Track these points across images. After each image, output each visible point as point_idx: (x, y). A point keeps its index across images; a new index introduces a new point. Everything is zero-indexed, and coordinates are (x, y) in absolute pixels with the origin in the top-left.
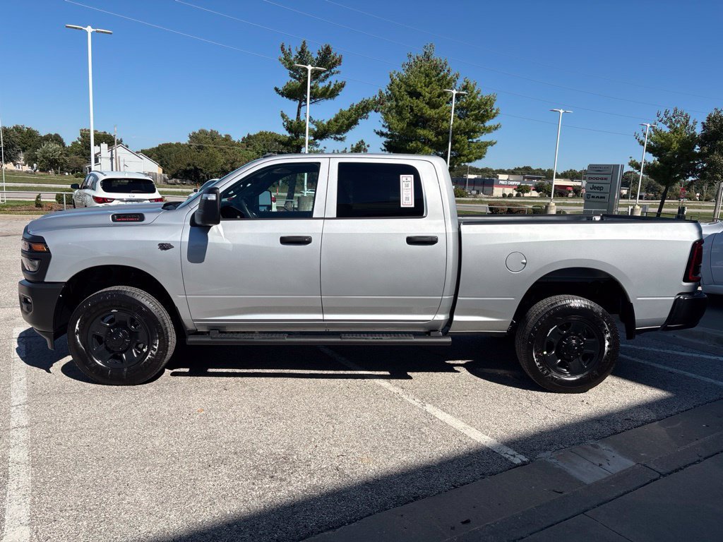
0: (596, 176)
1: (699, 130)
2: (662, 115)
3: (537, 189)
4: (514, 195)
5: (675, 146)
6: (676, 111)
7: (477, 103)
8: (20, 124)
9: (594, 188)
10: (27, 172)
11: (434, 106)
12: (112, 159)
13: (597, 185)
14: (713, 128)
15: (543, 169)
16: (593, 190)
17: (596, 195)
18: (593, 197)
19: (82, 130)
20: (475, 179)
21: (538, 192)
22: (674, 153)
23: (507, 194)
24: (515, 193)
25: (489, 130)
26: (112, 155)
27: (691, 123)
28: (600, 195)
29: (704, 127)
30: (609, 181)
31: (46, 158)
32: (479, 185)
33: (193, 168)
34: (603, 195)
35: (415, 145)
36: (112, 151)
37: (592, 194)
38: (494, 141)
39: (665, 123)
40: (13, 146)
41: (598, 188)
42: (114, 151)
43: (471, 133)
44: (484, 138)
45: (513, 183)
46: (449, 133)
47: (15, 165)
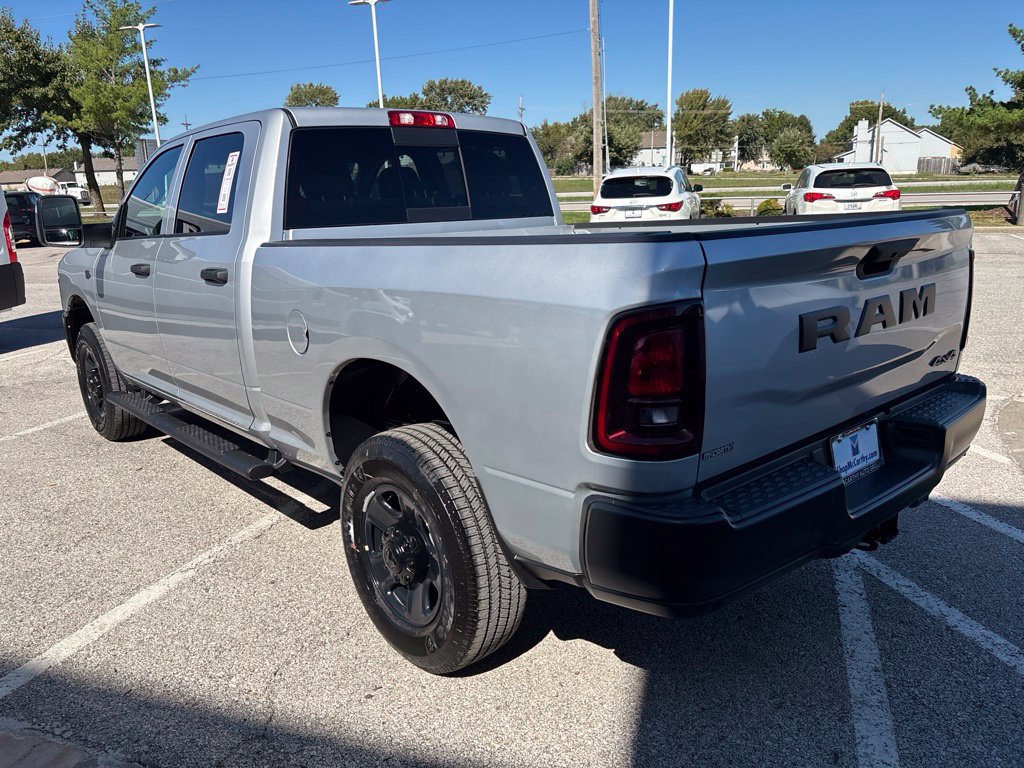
8: (771, 109)
10: (772, 172)
12: (872, 142)
19: (853, 104)
26: (873, 136)
31: (782, 151)
33: (1005, 144)
36: (874, 130)
40: (756, 139)
42: (876, 130)
47: (756, 163)
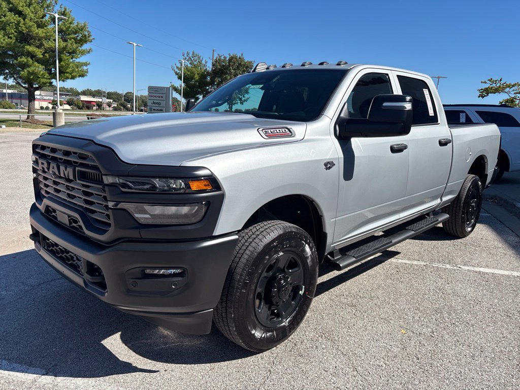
0: (155, 95)
1: (209, 68)
2: (185, 55)
3: (69, 103)
4: (51, 108)
5: (197, 77)
6: (193, 53)
7: (73, 28)
9: (154, 103)
11: (40, 25)
13: (156, 101)
14: (219, 67)
15: (66, 88)
16: (154, 105)
17: (156, 108)
18: (154, 110)
20: (12, 93)
21: (70, 105)
22: (196, 81)
23: (45, 107)
24: (50, 106)
25: (83, 53)
27: (203, 62)
28: (159, 108)
29: (213, 65)
30: (164, 98)
32: (17, 99)
34: (161, 108)
35: (25, 60)
37: (154, 108)
38: (88, 63)
39: (188, 61)
41: (157, 103)
43: (73, 53)
44: (82, 59)
45: (47, 98)
46: (54, 51)
